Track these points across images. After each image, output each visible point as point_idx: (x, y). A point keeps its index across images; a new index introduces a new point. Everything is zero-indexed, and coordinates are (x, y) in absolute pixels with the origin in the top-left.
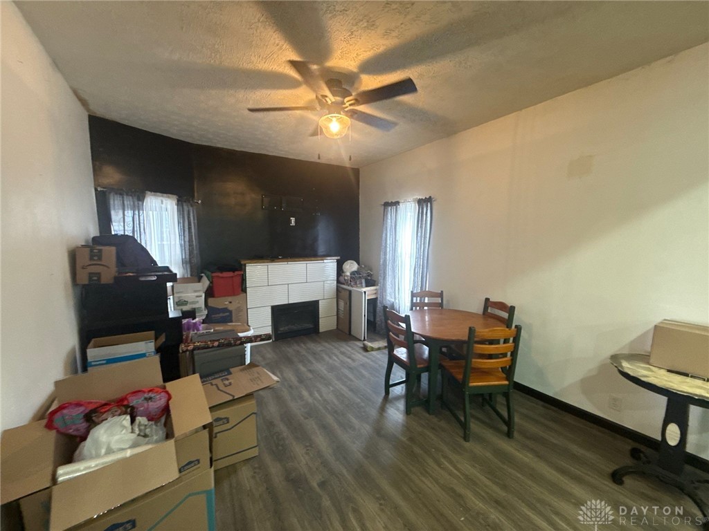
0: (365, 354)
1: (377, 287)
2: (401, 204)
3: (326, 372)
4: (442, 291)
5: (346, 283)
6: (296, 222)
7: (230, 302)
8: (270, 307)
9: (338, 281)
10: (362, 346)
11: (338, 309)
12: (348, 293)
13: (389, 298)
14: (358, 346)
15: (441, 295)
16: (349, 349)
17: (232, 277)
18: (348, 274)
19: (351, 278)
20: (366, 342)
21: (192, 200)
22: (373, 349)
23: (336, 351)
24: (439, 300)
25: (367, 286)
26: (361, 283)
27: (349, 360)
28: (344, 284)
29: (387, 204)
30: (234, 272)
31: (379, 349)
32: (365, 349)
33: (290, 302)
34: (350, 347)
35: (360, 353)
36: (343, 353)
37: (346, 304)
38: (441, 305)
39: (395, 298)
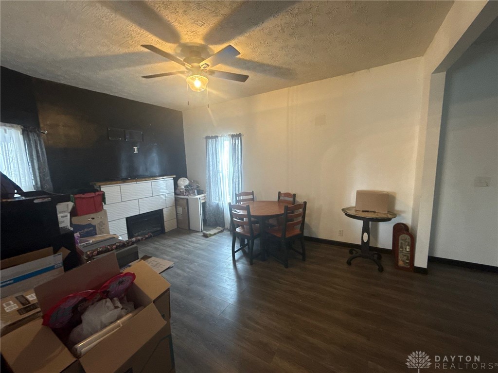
0: (207, 239)
1: (205, 195)
2: (219, 138)
3: (186, 256)
4: (253, 191)
5: (182, 193)
6: (138, 150)
7: (93, 218)
8: (125, 219)
9: (175, 194)
10: (203, 235)
11: (177, 213)
12: (185, 201)
13: (214, 201)
14: (200, 236)
15: (252, 193)
16: (194, 238)
17: (93, 197)
18: (183, 187)
19: (185, 190)
20: (205, 232)
21: (38, 131)
22: (211, 235)
23: (185, 242)
24: (251, 197)
25: (198, 194)
26: (194, 192)
27: (198, 245)
28: (180, 195)
29: (207, 138)
30: (95, 193)
31: (215, 234)
32: (206, 236)
33: (141, 213)
34: (194, 237)
35: (203, 239)
36: (192, 242)
37: (184, 209)
38: (253, 199)
39: (219, 200)
